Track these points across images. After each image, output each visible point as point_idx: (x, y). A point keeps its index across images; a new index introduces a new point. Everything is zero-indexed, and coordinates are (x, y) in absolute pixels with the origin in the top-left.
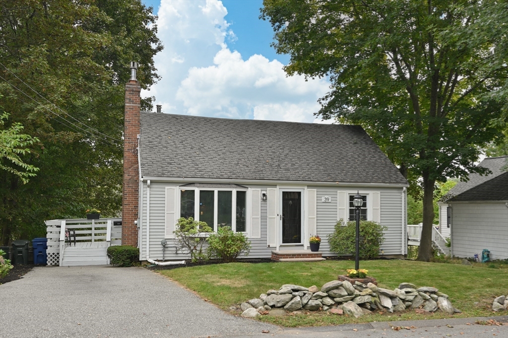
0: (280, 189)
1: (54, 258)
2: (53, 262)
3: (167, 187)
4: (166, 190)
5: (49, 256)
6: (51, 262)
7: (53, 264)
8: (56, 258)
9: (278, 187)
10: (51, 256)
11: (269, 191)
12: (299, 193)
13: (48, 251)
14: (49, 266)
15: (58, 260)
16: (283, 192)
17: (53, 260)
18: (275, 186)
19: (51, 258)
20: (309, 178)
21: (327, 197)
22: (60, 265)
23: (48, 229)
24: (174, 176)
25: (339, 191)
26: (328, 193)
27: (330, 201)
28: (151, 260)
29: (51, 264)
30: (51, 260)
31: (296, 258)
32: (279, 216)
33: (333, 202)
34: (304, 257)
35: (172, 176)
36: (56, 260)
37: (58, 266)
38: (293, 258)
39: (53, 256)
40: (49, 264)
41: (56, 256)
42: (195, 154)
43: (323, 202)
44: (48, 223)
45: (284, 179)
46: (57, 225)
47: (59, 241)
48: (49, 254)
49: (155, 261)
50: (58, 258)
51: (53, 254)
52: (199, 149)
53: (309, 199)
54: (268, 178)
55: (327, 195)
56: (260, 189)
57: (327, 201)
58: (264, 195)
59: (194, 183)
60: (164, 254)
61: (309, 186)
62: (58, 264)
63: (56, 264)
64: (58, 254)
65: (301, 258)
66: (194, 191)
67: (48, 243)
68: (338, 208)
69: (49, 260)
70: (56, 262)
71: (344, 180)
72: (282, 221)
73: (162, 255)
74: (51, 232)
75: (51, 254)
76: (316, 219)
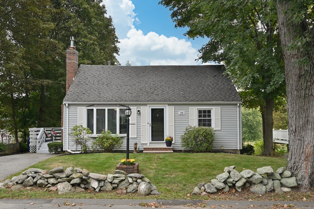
0: (149, 107)
1: (33, 148)
2: (33, 150)
3: (79, 108)
4: (78, 109)
5: (31, 147)
6: (32, 151)
7: (33, 152)
8: (34, 148)
9: (148, 106)
10: (32, 147)
11: (142, 109)
12: (163, 109)
13: (30, 145)
14: (31, 153)
15: (35, 149)
16: (152, 109)
17: (33, 149)
18: (146, 105)
19: (32, 148)
20: (170, 99)
21: (182, 111)
22: (37, 152)
23: (30, 133)
24: (82, 101)
25: (190, 108)
26: (183, 109)
27: (184, 114)
28: (69, 151)
29: (32, 152)
30: (32, 149)
31: (154, 150)
32: (149, 124)
33: (186, 114)
34: (160, 150)
35: (81, 101)
36: (34, 149)
37: (36, 152)
38: (153, 150)
39: (33, 147)
40: (31, 152)
41: (34, 147)
42: (103, 88)
43: (179, 115)
44: (30, 129)
45: (152, 101)
46: (35, 130)
47: (36, 139)
48: (31, 146)
49: (72, 151)
50: (36, 148)
51: (33, 146)
52: (107, 84)
53: (169, 113)
54: (141, 101)
55: (181, 110)
56: (136, 108)
57: (182, 114)
58: (139, 111)
59: (94, 105)
60: (76, 147)
61: (169, 105)
62: (35, 151)
63: (34, 151)
64: (36, 146)
65: (158, 150)
66: (93, 109)
67: (30, 141)
68: (190, 118)
69: (31, 149)
70: (34, 150)
71: (194, 100)
72: (151, 127)
73: (75, 148)
74: (32, 134)
75: (32, 146)
76: (174, 126)
